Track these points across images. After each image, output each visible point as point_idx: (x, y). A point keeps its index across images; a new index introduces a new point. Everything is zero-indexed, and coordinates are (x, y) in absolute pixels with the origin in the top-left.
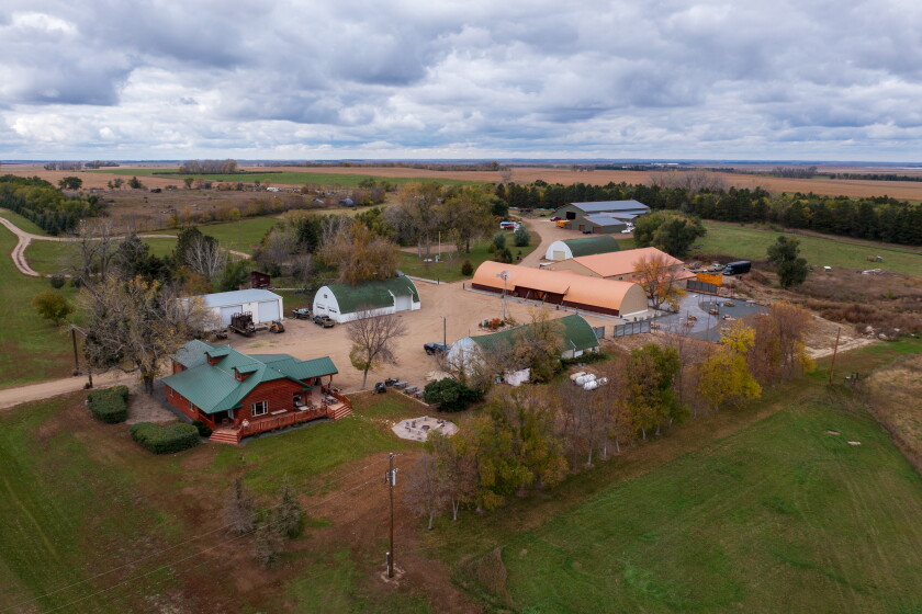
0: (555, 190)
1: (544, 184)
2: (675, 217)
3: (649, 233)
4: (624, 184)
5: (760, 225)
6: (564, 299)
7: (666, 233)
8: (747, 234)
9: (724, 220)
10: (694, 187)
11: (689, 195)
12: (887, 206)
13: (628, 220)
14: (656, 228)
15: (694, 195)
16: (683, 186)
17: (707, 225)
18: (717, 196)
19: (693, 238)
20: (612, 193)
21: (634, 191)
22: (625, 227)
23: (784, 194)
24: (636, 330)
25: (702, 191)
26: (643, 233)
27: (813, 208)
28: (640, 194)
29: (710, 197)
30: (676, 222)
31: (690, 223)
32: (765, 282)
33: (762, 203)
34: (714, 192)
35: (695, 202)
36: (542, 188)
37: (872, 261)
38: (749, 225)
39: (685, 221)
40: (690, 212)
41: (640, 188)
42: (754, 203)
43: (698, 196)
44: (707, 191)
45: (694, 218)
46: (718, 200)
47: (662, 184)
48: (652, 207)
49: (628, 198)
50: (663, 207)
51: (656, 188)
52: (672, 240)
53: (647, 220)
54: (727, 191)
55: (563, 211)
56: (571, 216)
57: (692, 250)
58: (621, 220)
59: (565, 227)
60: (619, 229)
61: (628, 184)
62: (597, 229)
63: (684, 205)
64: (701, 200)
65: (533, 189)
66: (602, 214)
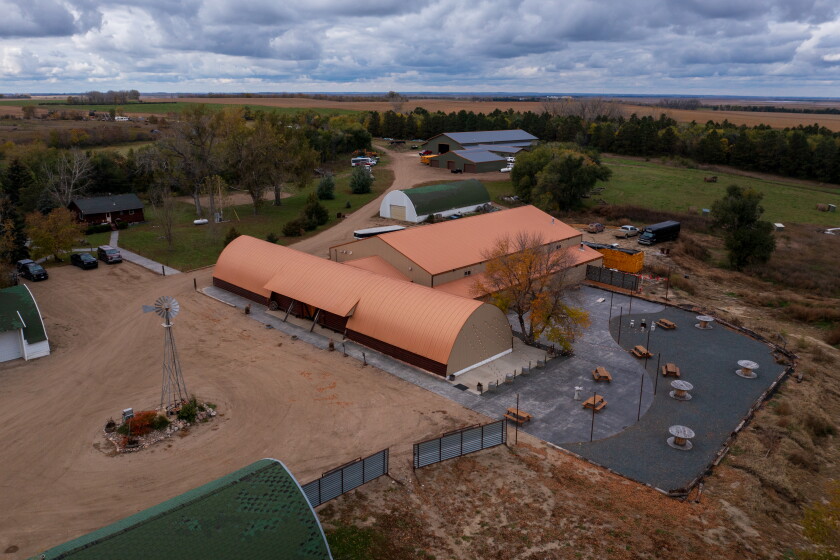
0: (435, 118)
1: (424, 112)
2: (567, 153)
3: (531, 175)
4: (511, 111)
5: (668, 159)
6: (349, 326)
7: (556, 177)
8: (655, 172)
9: (625, 153)
10: (588, 116)
11: (584, 124)
12: (819, 136)
13: (511, 155)
14: (541, 169)
15: (589, 124)
16: (577, 114)
17: (607, 161)
18: (616, 125)
19: (592, 182)
20: (498, 122)
21: (521, 119)
22: (505, 164)
23: (694, 123)
24: (471, 444)
25: (599, 119)
26: (523, 175)
27: (732, 140)
28: (528, 123)
29: (609, 126)
30: (569, 159)
31: (588, 162)
32: (702, 256)
33: (670, 133)
34: (613, 120)
35: (591, 131)
36: (421, 117)
37: (823, 210)
38: (656, 160)
39: (582, 159)
40: (587, 144)
41: (529, 115)
42: (661, 133)
43: (594, 125)
44: (605, 119)
45: (591, 153)
46: (617, 130)
47: (555, 112)
48: (541, 138)
49: (514, 127)
50: (554, 137)
51: (546, 116)
52: (563, 185)
53: (530, 156)
54: (627, 118)
55: (435, 143)
56: (444, 149)
57: (591, 199)
58: (503, 154)
59: (432, 163)
60: (496, 166)
61: (516, 111)
62: (469, 167)
63: (579, 136)
64: (598, 129)
65: (410, 117)
66: (481, 147)
